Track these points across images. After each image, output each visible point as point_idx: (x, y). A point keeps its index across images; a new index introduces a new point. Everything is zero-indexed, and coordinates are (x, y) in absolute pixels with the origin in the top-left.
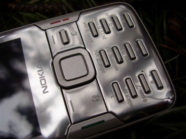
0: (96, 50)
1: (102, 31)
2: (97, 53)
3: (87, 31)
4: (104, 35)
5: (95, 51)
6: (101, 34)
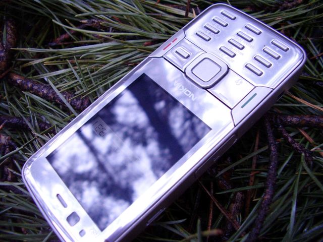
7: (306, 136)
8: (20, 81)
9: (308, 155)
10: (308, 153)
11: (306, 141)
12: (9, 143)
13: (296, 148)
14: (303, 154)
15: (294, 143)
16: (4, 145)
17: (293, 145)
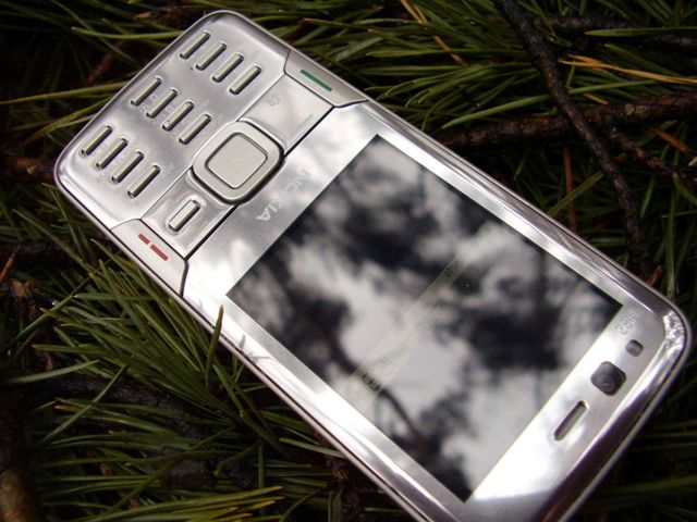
7: (671, 140)
8: (32, 168)
9: (684, 176)
10: (685, 172)
11: (673, 149)
12: (33, 294)
13: (657, 167)
14: (675, 175)
15: (650, 158)
16: (24, 300)
17: (649, 162)
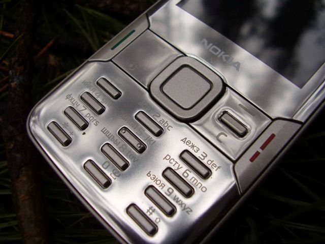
0: (170, 128)
1: (178, 169)
2: (166, 125)
3: (205, 155)
4: (171, 162)
5: (170, 126)
6: (177, 163)
